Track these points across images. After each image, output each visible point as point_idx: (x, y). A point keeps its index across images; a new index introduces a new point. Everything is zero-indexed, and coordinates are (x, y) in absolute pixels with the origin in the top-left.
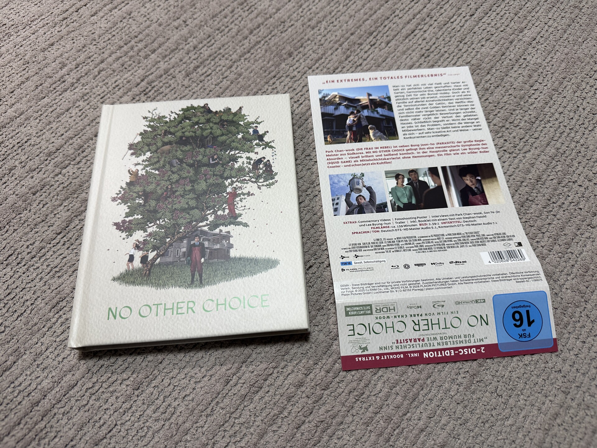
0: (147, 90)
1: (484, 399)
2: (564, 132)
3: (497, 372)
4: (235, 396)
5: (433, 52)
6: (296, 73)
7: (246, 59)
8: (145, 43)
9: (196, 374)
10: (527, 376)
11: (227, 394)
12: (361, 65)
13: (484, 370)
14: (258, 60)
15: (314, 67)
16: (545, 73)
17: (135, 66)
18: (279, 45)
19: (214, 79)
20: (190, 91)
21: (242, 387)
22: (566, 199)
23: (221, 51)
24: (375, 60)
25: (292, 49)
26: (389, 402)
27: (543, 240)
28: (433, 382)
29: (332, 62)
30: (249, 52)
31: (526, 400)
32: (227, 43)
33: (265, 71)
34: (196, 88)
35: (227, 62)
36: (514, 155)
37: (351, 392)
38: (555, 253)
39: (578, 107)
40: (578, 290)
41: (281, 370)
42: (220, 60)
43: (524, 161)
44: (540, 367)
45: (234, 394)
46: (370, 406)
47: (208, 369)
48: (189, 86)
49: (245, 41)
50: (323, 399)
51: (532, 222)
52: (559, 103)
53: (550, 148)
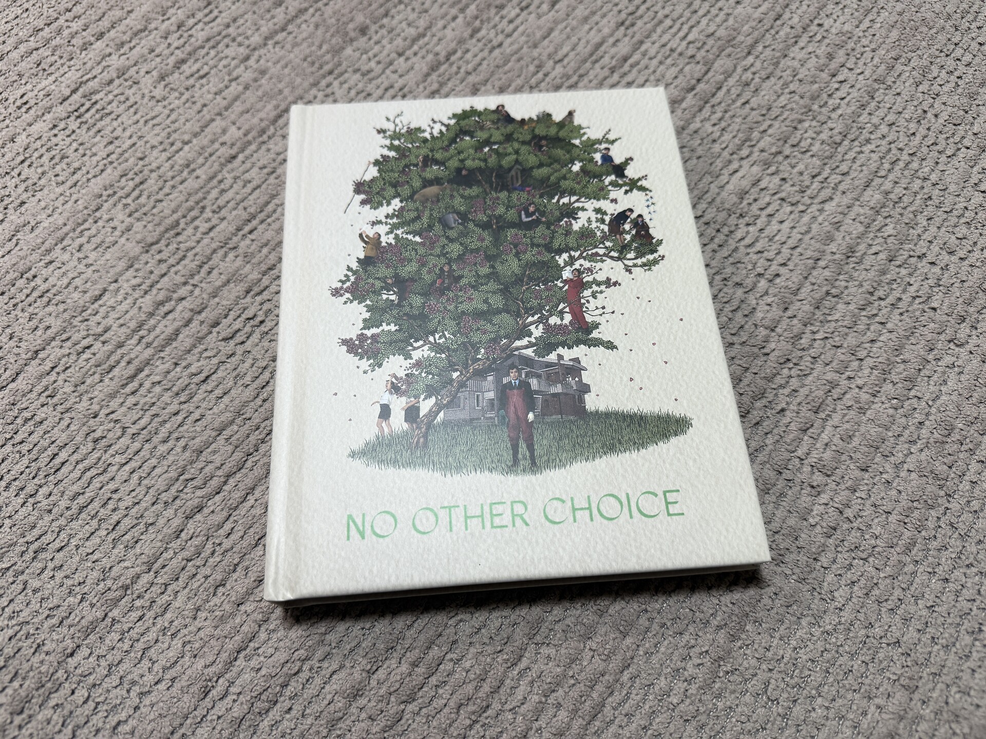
0: (82, 110)
1: (739, 709)
2: (898, 160)
3: (768, 650)
4: (220, 721)
5: (641, 17)
6: (373, 64)
7: (277, 43)
8: (83, 21)
9: (142, 676)
10: (829, 656)
11: (205, 716)
12: (500, 45)
13: (741, 648)
14: (301, 44)
15: (409, 53)
16: (859, 49)
17: (62, 65)
18: (343, 15)
19: (214, 83)
20: (165, 107)
21: (234, 701)
22: (904, 291)
23: (231, 30)
24: (528, 36)
25: (368, 21)
26: (542, 723)
27: (860, 374)
28: (633, 678)
29: (443, 42)
30: (283, 29)
31: (827, 708)
32: (242, 16)
33: (313, 63)
34: (177, 102)
35: (241, 49)
36: (802, 208)
37: (462, 704)
38: (884, 399)
39: (925, 112)
40: (932, 472)
41: (318, 665)
42: (227, 46)
43: (820, 219)
44: (856, 637)
45: (219, 718)
46: (501, 732)
47: (168, 665)
48: (164, 99)
49: (279, 10)
50: (403, 722)
51: (837, 339)
52: (888, 105)
53: (871, 193)
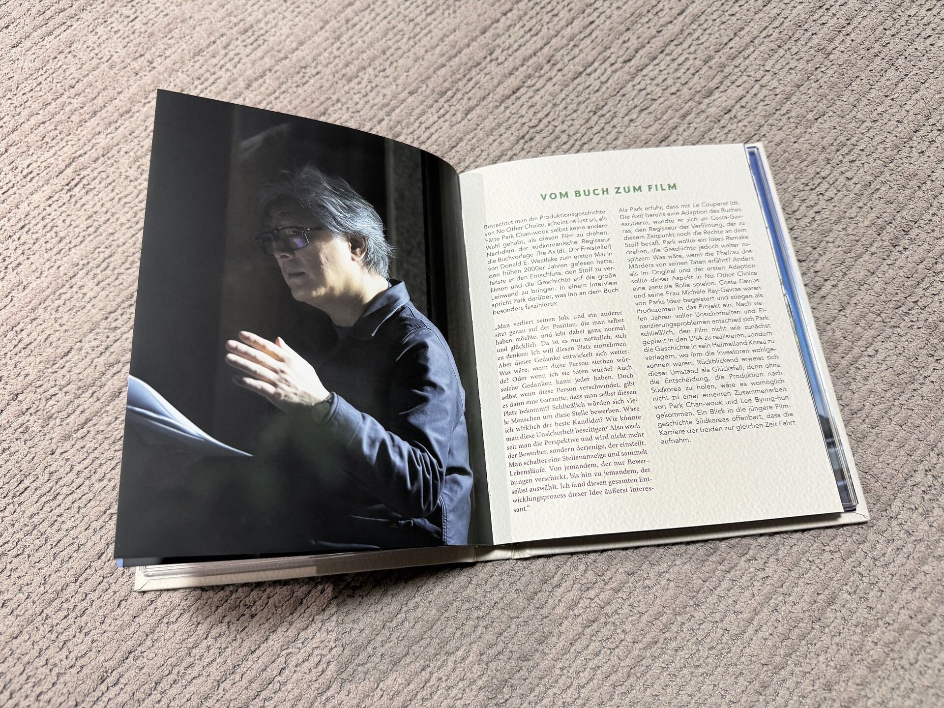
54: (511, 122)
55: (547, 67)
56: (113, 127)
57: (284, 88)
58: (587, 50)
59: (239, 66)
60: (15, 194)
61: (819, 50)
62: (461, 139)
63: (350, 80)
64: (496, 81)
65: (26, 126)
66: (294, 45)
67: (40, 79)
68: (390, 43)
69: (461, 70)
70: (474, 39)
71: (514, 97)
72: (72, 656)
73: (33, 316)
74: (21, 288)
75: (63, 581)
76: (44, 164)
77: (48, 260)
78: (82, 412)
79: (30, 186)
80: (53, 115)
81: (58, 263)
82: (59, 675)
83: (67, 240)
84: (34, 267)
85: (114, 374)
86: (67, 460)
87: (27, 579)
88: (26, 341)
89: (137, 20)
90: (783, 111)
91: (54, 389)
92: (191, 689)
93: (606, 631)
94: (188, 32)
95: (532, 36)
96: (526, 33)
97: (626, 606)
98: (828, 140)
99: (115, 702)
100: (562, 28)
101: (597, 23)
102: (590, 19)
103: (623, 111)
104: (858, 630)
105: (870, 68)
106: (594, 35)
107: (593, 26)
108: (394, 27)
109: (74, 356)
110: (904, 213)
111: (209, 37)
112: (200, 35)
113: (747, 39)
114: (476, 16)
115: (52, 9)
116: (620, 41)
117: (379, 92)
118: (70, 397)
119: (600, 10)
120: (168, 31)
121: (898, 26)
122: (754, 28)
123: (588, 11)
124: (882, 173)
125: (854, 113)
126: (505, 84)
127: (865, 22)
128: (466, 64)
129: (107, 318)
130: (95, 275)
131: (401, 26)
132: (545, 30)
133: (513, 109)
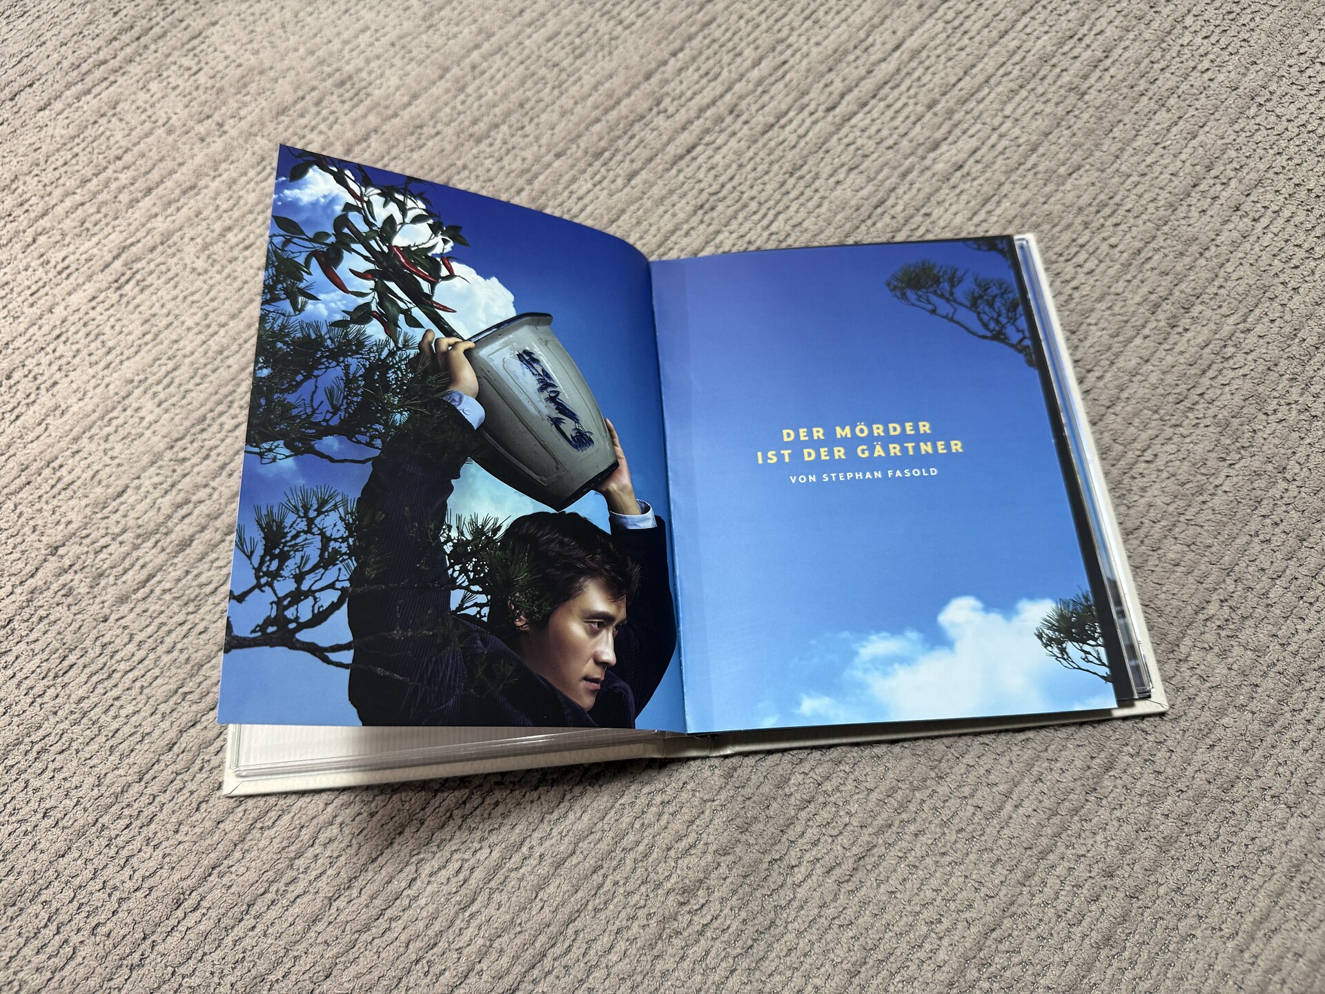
54: (685, 188)
55: (729, 119)
56: (173, 207)
57: (394, 152)
58: (780, 97)
59: (336, 127)
60: (47, 294)
61: (1071, 90)
62: (623, 211)
63: (479, 141)
64: (665, 138)
65: (60, 210)
66: (406, 99)
67: (76, 150)
68: (529, 94)
69: (621, 126)
70: (636, 86)
71: (688, 157)
72: (136, 875)
73: (75, 448)
74: (58, 413)
75: (123, 781)
76: (84, 256)
77: (94, 377)
78: (143, 567)
79: (67, 285)
80: (94, 195)
81: (107, 380)
82: (121, 901)
83: (118, 350)
84: (74, 386)
85: (184, 517)
86: (125, 628)
87: (75, 781)
88: (67, 479)
89: (201, 73)
90: (1029, 164)
91: (106, 539)
92: (295, 910)
93: (825, 814)
94: (268, 86)
95: (710, 81)
96: (702, 77)
97: (850, 781)
98: (1086, 199)
99: (196, 931)
100: (747, 71)
101: (791, 62)
102: (783, 58)
103: (827, 171)
104: (1144, 800)
105: (1135, 109)
106: (788, 78)
107: (786, 67)
108: (533, 74)
109: (131, 498)
110: (1183, 286)
111: (295, 91)
112: (284, 91)
113: (981, 78)
114: (636, 58)
115: (91, 60)
116: (821, 85)
117: (516, 156)
118: (125, 549)
119: (795, 46)
120: (242, 85)
121: (1168, 57)
122: (989, 64)
123: (779, 48)
124: (1154, 238)
125: (1116, 166)
126: (678, 142)
127: (1127, 55)
128: (627, 117)
129: (172, 447)
130: (155, 394)
131: (543, 71)
132: (725, 73)
133: (689, 172)
